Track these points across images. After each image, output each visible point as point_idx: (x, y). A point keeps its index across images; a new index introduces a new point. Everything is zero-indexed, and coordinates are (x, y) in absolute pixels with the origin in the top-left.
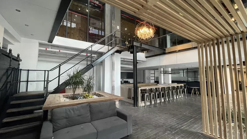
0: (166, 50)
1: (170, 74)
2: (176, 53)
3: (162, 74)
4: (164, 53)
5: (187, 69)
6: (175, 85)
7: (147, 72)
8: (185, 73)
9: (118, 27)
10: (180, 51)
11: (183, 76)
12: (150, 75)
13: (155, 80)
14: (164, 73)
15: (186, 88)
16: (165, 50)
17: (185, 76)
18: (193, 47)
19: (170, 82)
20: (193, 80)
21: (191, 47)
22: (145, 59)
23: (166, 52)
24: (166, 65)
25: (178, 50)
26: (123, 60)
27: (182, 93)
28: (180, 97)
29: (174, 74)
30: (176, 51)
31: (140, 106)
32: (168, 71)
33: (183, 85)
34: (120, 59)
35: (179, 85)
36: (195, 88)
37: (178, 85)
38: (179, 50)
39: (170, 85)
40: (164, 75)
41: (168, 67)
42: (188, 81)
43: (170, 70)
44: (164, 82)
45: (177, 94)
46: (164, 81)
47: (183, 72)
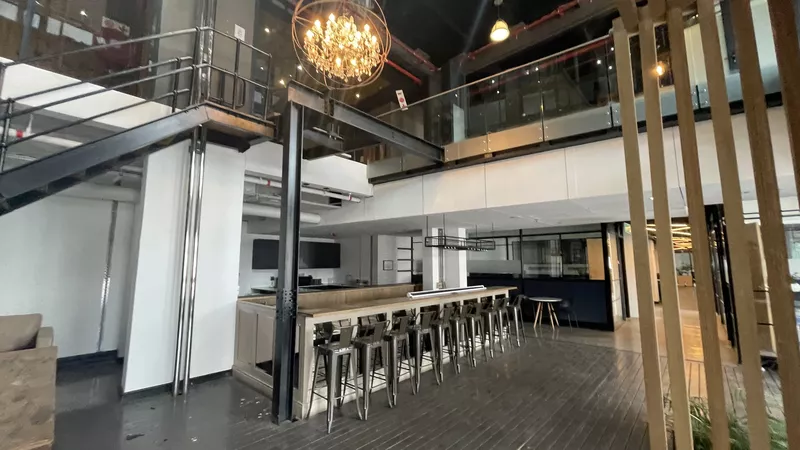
0: (446, 151)
1: (460, 252)
2: (482, 166)
3: (435, 251)
4: (439, 166)
5: (521, 234)
6: (480, 292)
7: (383, 241)
8: (510, 248)
9: (240, 33)
10: (497, 156)
11: (505, 259)
12: (395, 255)
13: (414, 273)
14: (441, 247)
15: (516, 304)
16: (443, 150)
17: (511, 258)
18: (548, 138)
19: (464, 283)
20: (536, 272)
21: (541, 139)
22: (367, 189)
23: (447, 159)
24: (444, 214)
25: (491, 150)
26: (266, 183)
27: (504, 325)
28: (497, 339)
29: (476, 249)
30: (482, 156)
31: (304, 412)
32: (456, 239)
33: (505, 292)
34: (243, 179)
35: (494, 293)
36: (545, 303)
37: (489, 294)
38: (494, 154)
39: (461, 294)
40: (441, 255)
41: (457, 225)
42: (521, 275)
43: (462, 233)
44: (441, 280)
45: (486, 329)
46: (441, 275)
47: (507, 245)
